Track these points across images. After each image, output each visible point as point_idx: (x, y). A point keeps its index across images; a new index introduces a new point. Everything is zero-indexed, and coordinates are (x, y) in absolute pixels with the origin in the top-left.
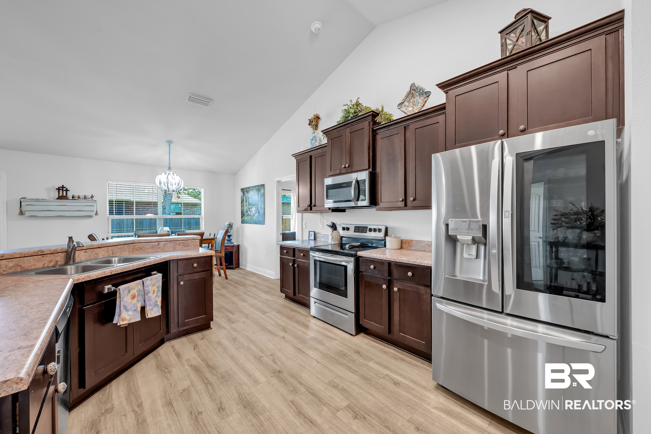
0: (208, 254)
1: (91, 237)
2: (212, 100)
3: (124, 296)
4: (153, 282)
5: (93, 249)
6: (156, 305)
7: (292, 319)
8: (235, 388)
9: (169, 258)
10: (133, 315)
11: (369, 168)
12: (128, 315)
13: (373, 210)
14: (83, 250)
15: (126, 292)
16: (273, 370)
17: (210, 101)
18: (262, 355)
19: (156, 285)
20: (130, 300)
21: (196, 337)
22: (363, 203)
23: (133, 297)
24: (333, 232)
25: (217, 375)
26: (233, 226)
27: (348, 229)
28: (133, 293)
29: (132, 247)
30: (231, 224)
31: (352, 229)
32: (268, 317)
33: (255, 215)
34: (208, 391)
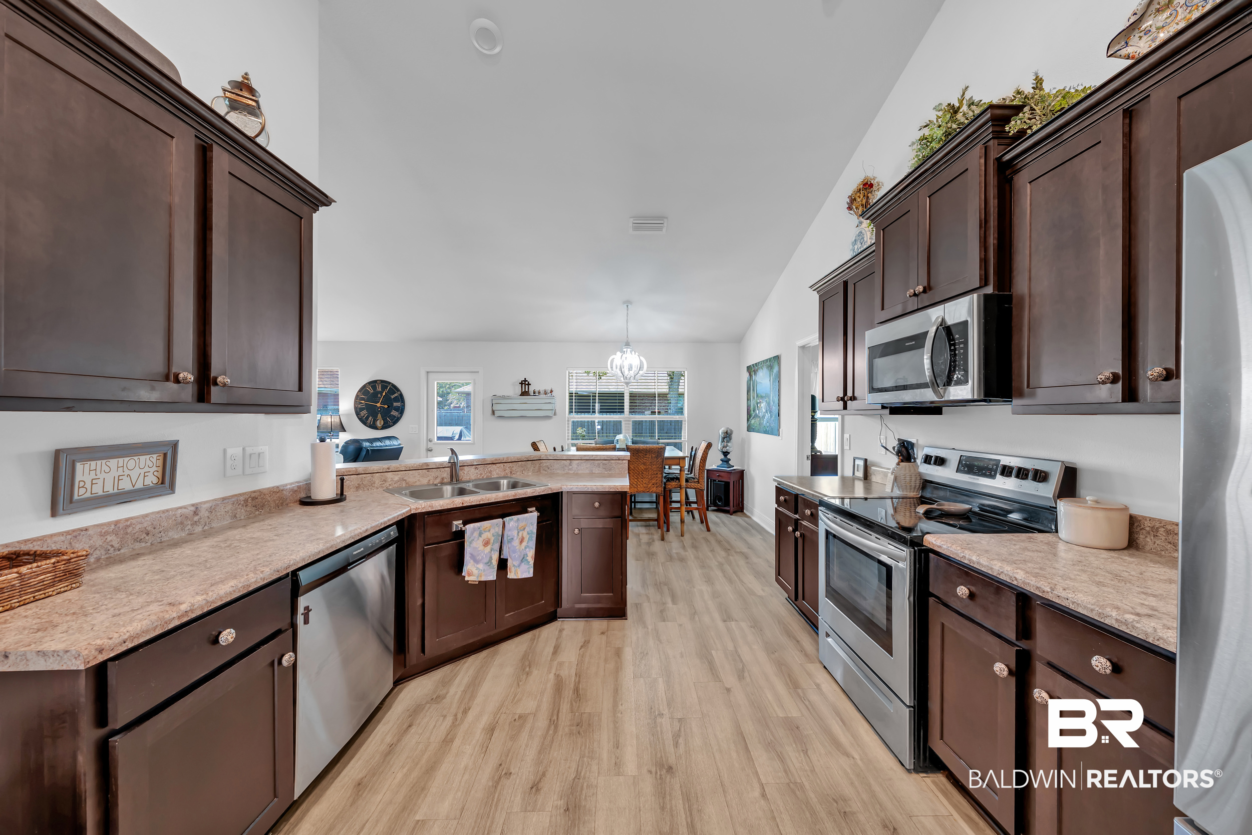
0: (618, 489)
1: (535, 446)
2: (667, 218)
3: (473, 540)
4: (522, 524)
5: (486, 465)
6: (523, 559)
7: (773, 653)
8: (580, 758)
9: (559, 489)
10: (484, 570)
11: (984, 282)
12: (478, 569)
13: (1000, 411)
14: (474, 466)
15: (476, 534)
16: (661, 757)
17: (663, 220)
18: (666, 712)
19: (527, 529)
20: (481, 548)
21: (598, 624)
22: (960, 393)
23: (486, 543)
24: (898, 464)
25: (575, 715)
26: (733, 436)
27: (941, 461)
28: (486, 537)
29: (538, 465)
30: (729, 432)
31: (953, 461)
32: (729, 630)
33: (765, 416)
34: (545, 738)
